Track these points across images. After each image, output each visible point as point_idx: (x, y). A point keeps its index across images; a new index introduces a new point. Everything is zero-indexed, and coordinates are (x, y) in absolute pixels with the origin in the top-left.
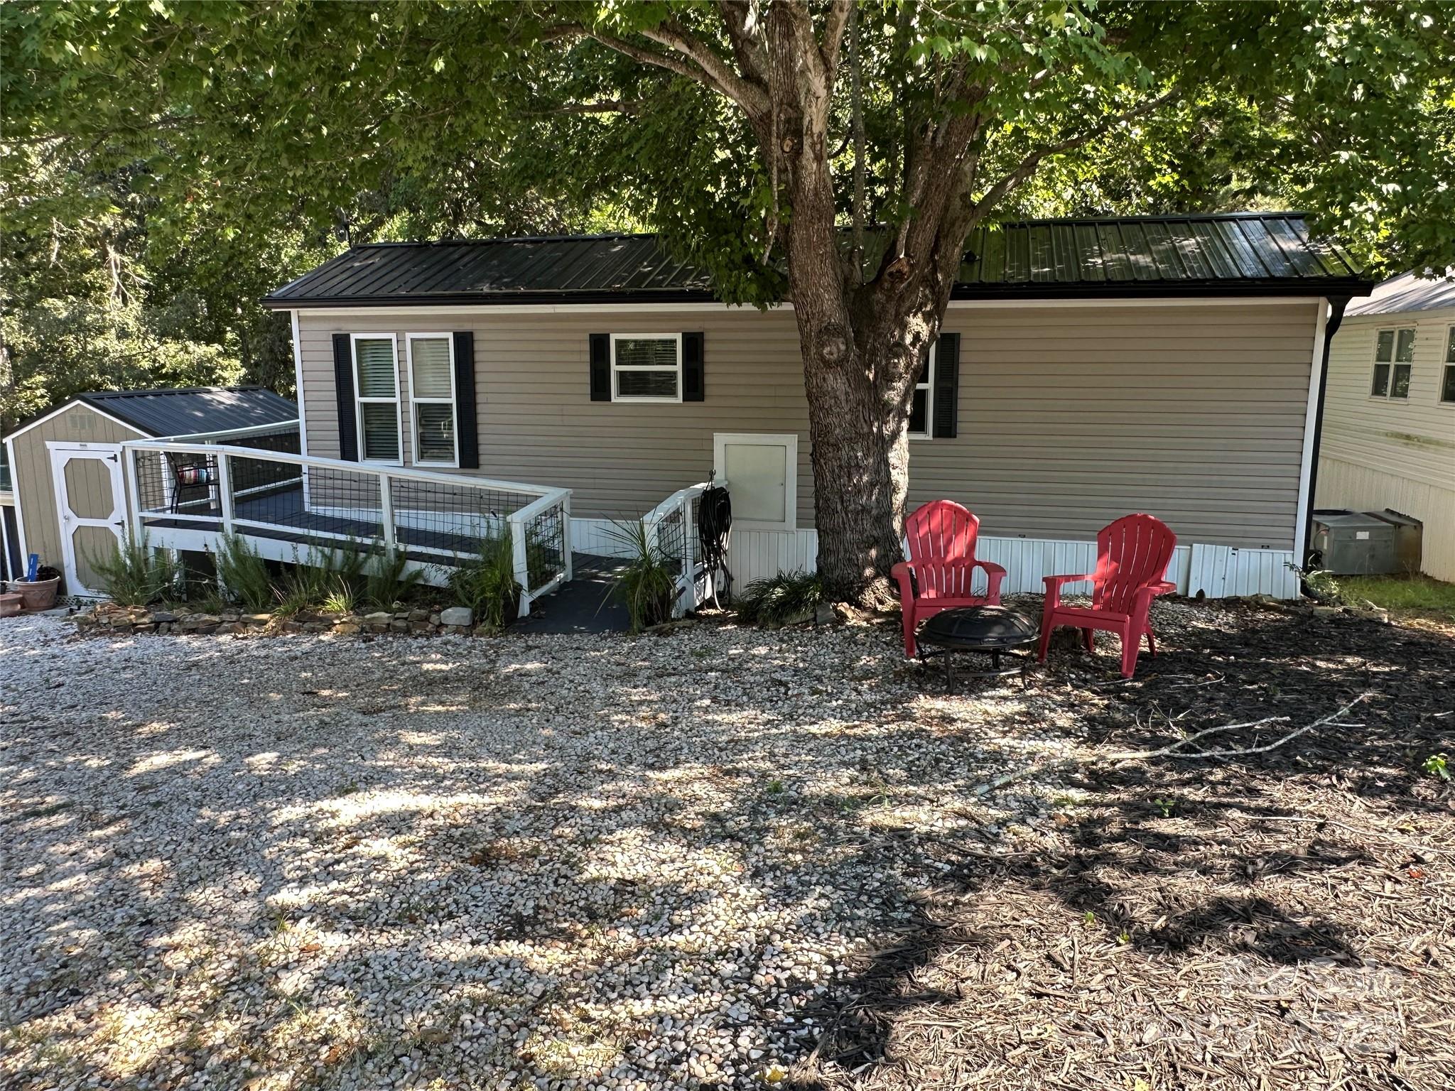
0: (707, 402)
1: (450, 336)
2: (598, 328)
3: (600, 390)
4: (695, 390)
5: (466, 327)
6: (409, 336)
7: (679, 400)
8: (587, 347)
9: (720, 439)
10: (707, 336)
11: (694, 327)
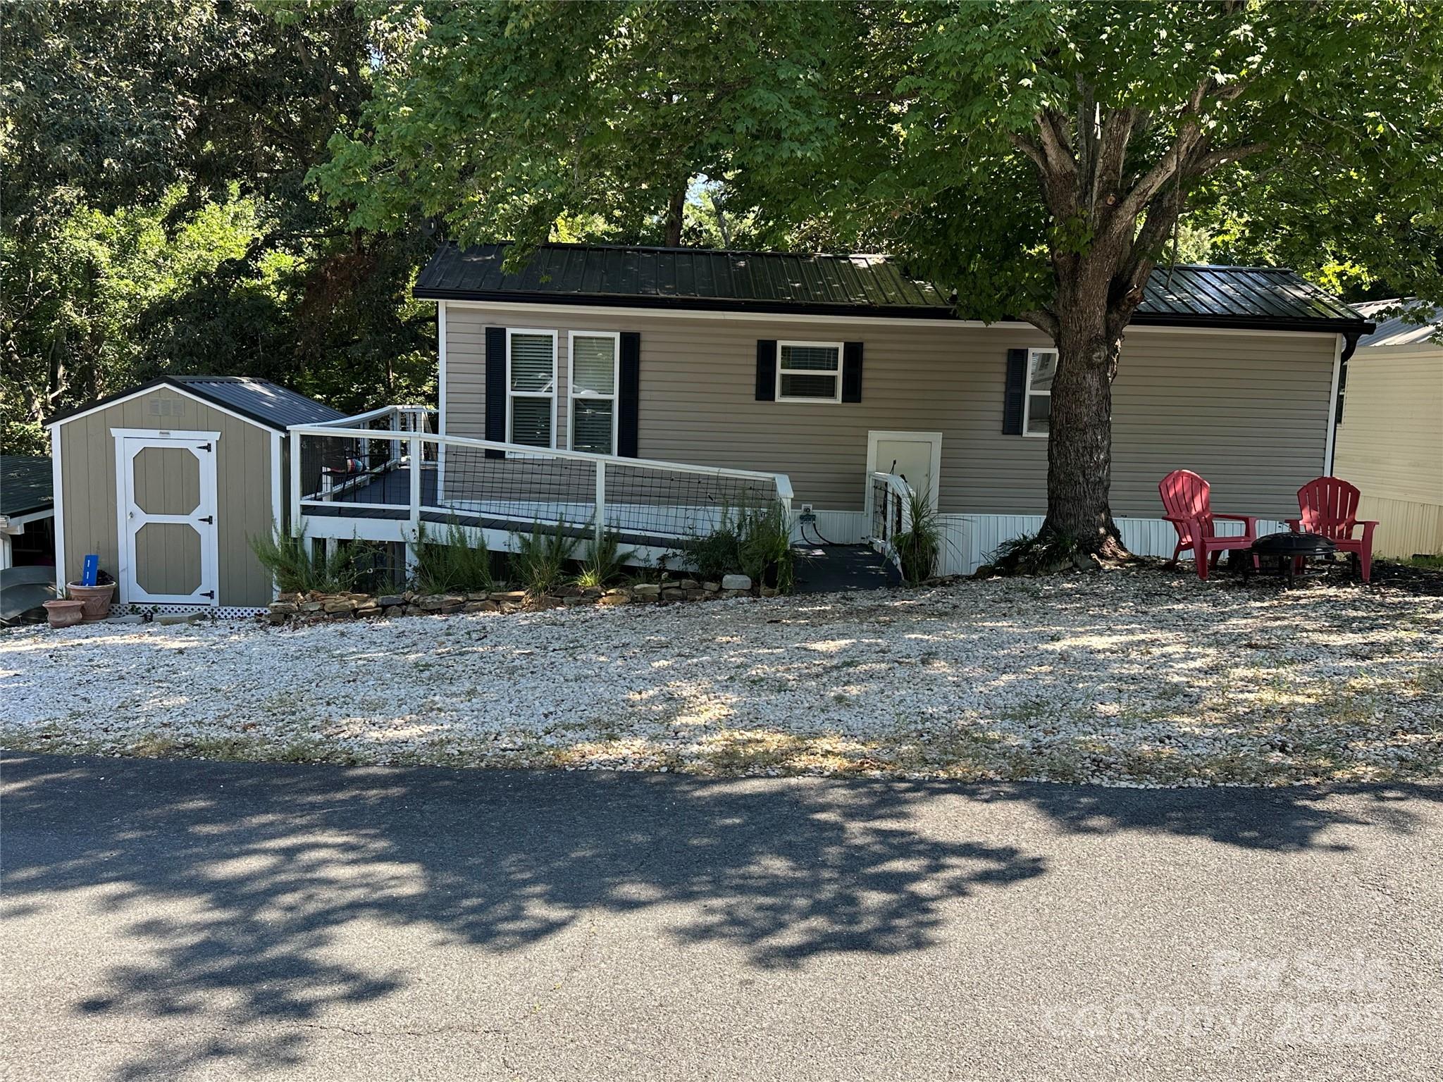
0: (864, 403)
1: (617, 336)
2: (766, 335)
3: (764, 391)
4: (853, 392)
5: (633, 328)
6: (572, 334)
7: (838, 400)
8: (754, 352)
9: (874, 436)
10: (866, 346)
11: (854, 338)
